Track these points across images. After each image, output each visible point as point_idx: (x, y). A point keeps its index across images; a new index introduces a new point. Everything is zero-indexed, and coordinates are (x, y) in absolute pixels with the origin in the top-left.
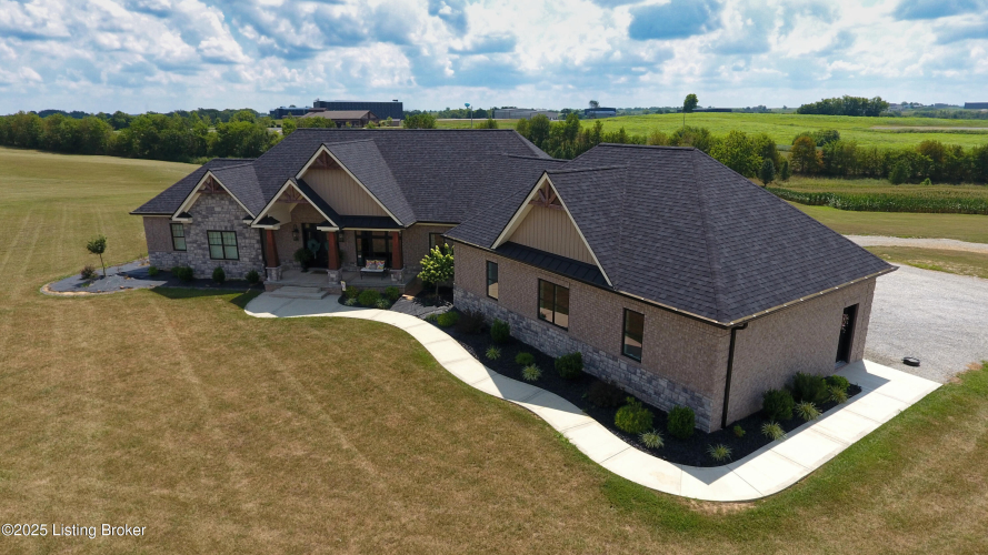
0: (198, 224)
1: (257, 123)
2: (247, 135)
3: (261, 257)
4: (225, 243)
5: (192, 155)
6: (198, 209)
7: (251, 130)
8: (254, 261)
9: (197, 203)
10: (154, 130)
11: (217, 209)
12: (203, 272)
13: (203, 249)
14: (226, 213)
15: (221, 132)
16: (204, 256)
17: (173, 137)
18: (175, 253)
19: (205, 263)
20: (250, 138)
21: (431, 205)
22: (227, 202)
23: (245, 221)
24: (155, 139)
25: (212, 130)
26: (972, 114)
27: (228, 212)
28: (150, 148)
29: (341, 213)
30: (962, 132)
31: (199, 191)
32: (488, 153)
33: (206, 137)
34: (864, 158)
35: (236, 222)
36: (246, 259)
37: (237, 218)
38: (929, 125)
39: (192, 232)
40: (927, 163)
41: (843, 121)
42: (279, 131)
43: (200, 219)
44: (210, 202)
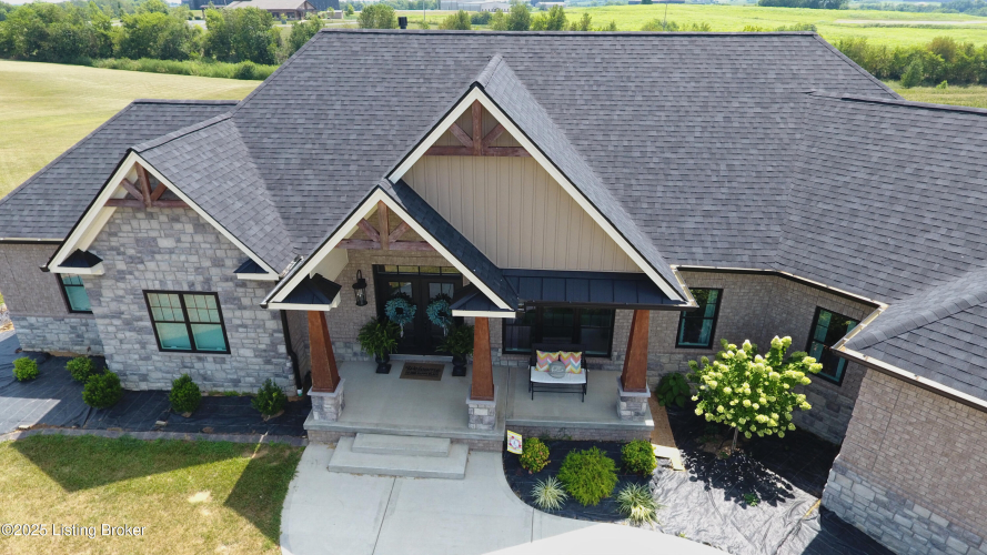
0: (120, 276)
1: (171, 14)
2: (161, 30)
3: (282, 349)
4: (193, 316)
5: (94, 56)
6: (114, 242)
7: (167, 23)
8: (267, 356)
9: (111, 229)
10: (40, 24)
11: (165, 243)
12: (144, 378)
13: (140, 330)
14: (189, 252)
15: (128, 26)
16: (143, 345)
17: (67, 33)
18: (74, 320)
19: (147, 358)
20: (166, 33)
21: (690, 224)
22: (189, 228)
23: (241, 276)
24: (43, 36)
25: (116, 24)
26: (915, 7)
27: (193, 249)
28: (39, 47)
29: (502, 262)
30: (927, 27)
31: (112, 202)
32: (779, 88)
33: (110, 33)
34: (872, 58)
35: (215, 273)
36: (248, 353)
37: (218, 263)
38: (892, 19)
39: (107, 294)
40: (938, 63)
41: (806, 14)
42: (202, 25)
43: (121, 266)
44: (147, 226)
